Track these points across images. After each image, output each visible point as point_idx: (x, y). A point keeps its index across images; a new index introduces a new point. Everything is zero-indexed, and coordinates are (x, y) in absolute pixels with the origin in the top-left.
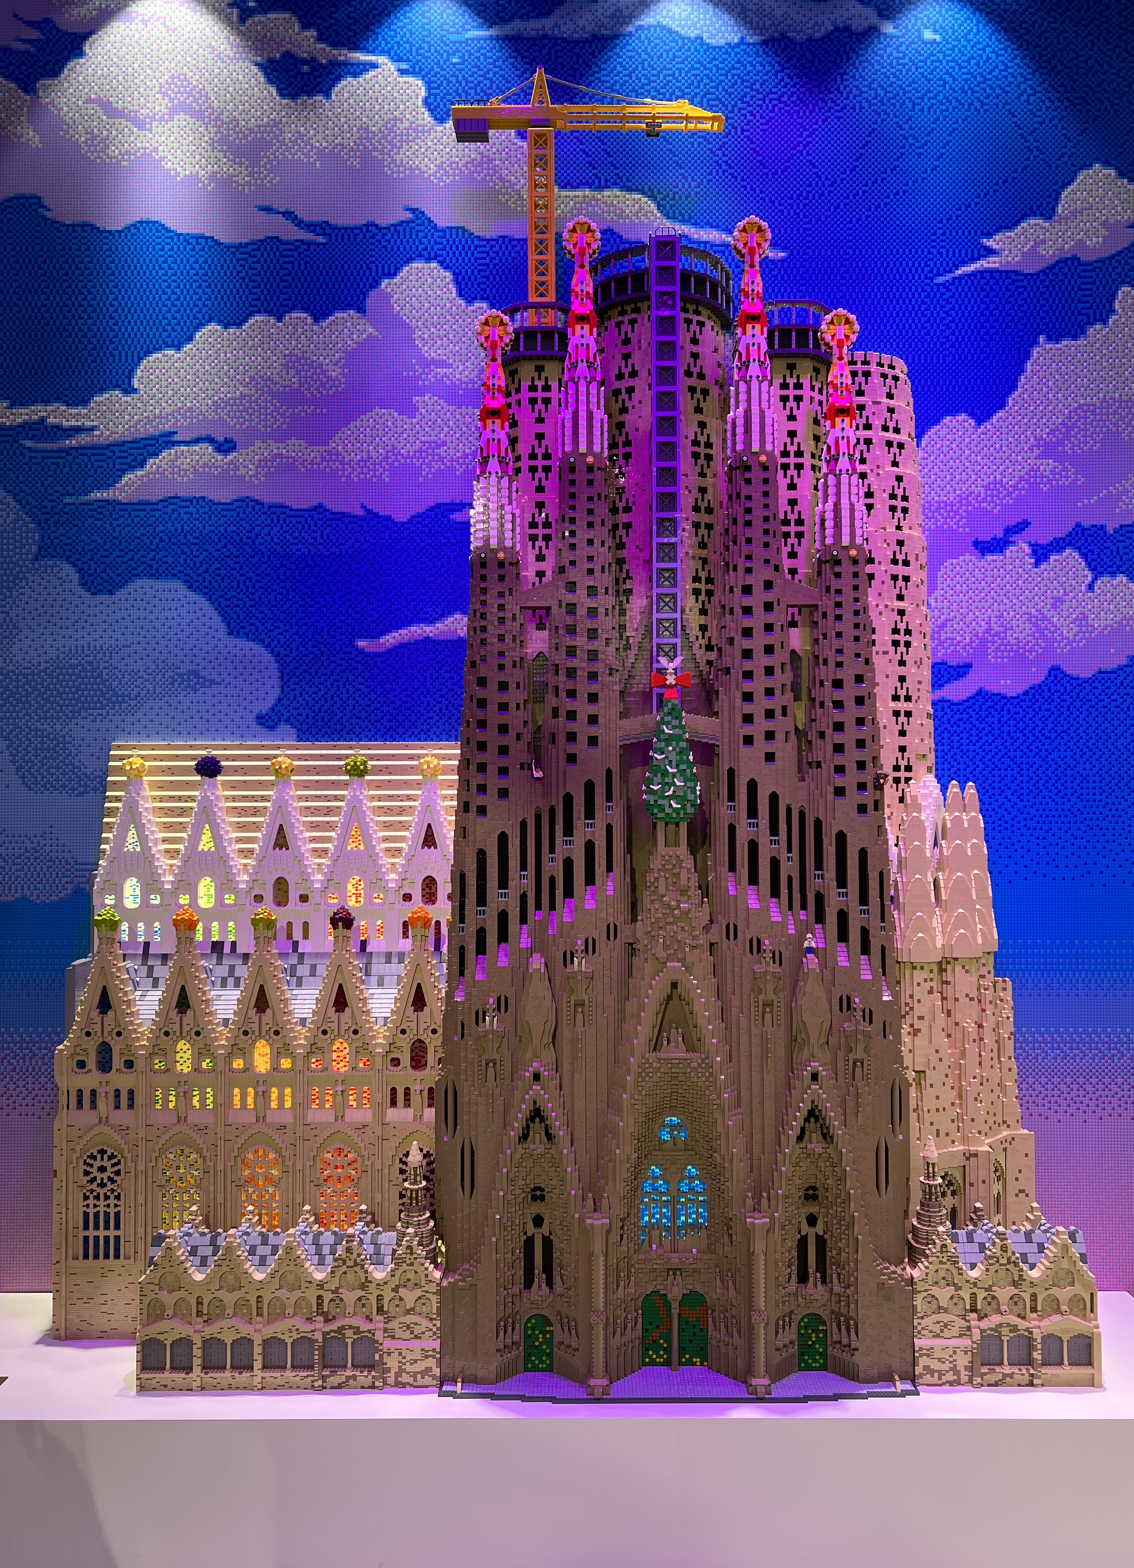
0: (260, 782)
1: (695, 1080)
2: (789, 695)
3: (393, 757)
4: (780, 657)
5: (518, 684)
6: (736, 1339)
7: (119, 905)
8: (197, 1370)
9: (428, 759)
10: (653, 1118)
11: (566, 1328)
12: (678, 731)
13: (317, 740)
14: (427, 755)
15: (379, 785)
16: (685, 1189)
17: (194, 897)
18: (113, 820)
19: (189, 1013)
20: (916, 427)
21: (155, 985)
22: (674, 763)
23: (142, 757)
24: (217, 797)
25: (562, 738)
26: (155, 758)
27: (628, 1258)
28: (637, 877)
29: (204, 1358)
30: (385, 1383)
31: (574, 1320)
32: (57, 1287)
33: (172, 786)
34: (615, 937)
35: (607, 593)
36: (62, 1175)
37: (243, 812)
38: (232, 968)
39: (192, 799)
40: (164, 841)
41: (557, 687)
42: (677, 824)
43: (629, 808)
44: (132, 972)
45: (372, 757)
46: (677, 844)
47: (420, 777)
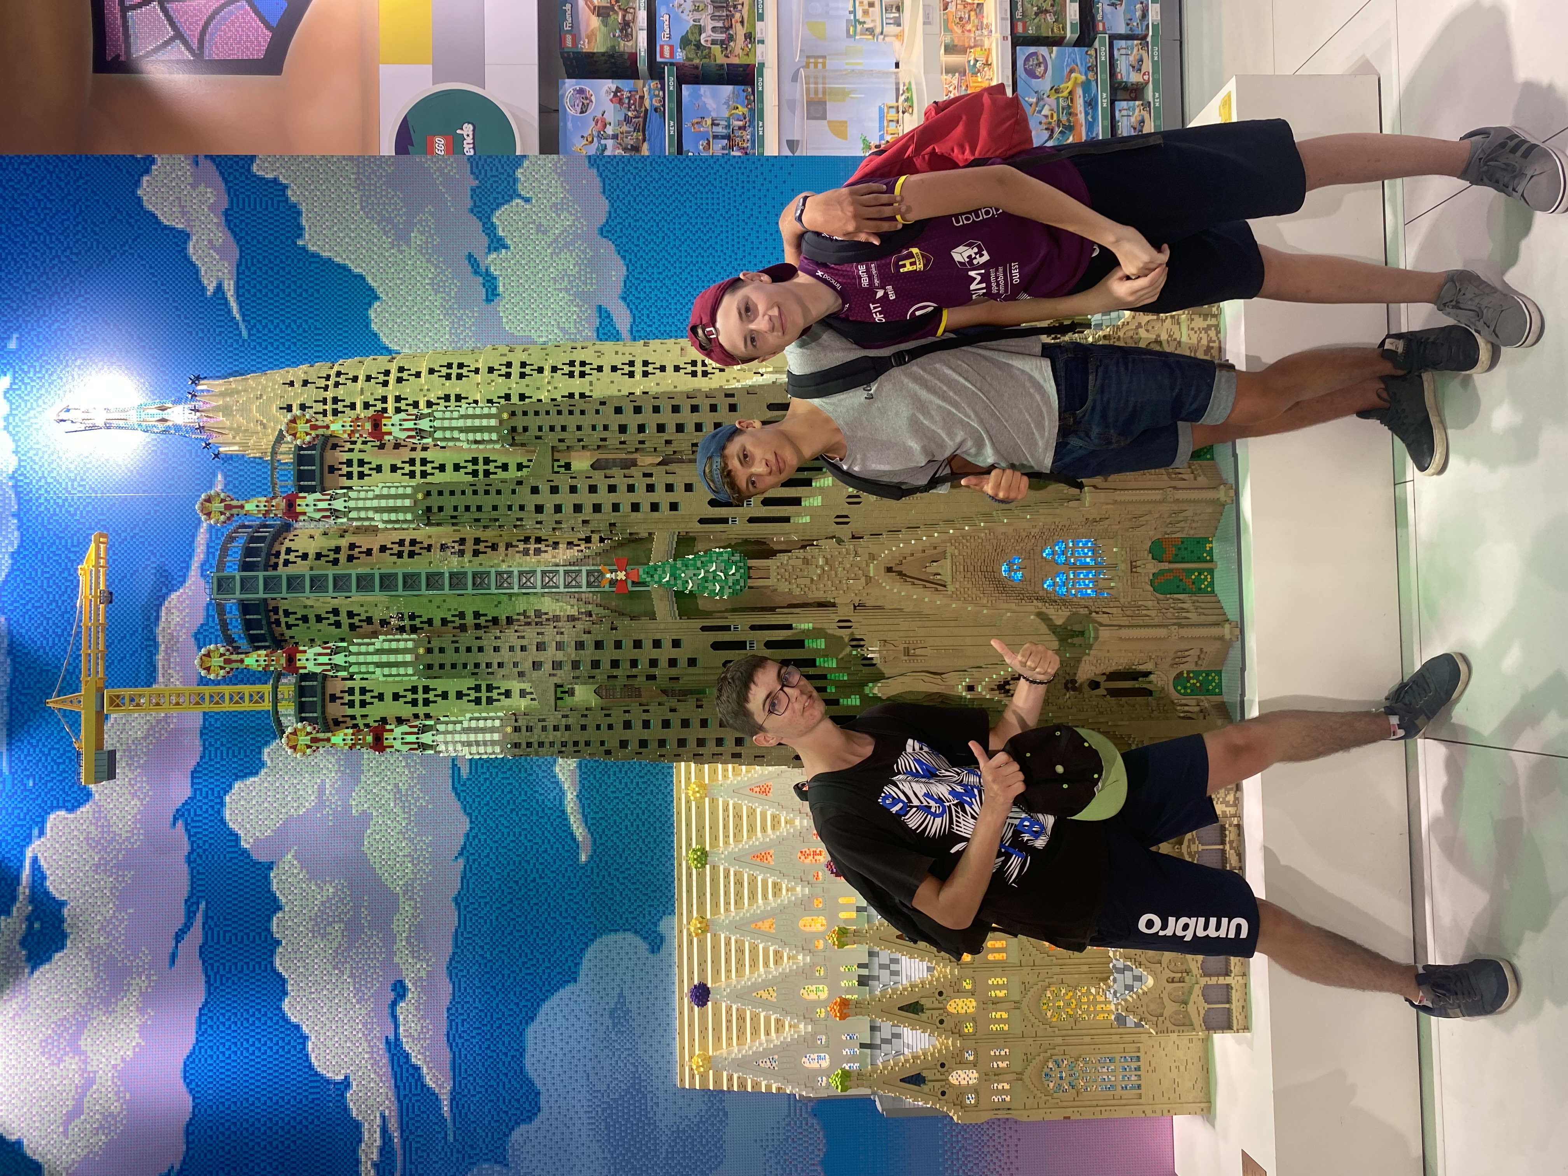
0: (713, 947)
1: (969, 551)
2: (633, 471)
3: (688, 825)
4: (598, 477)
5: (625, 712)
6: (1189, 513)
7: (827, 1073)
8: (1228, 980)
9: (690, 793)
10: (1002, 587)
11: (1184, 660)
12: (667, 569)
13: (673, 896)
14: (687, 794)
15: (715, 838)
16: (1063, 558)
17: (819, 1003)
18: (749, 1081)
19: (922, 1002)
20: (382, 354)
21: (897, 1036)
22: (697, 572)
23: (691, 1058)
24: (728, 986)
25: (674, 672)
26: (692, 1046)
27: (1122, 607)
28: (795, 602)
29: (1218, 975)
30: (1235, 816)
31: (1176, 652)
32: (1165, 1112)
33: (717, 1029)
34: (849, 621)
35: (542, 634)
36: (1068, 1112)
37: (740, 962)
38: (882, 967)
39: (729, 1010)
40: (768, 1033)
41: (628, 677)
42: (750, 568)
43: (734, 610)
44: (886, 1058)
45: (689, 845)
46: (768, 569)
47: (707, 800)
